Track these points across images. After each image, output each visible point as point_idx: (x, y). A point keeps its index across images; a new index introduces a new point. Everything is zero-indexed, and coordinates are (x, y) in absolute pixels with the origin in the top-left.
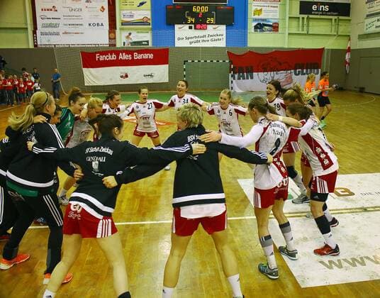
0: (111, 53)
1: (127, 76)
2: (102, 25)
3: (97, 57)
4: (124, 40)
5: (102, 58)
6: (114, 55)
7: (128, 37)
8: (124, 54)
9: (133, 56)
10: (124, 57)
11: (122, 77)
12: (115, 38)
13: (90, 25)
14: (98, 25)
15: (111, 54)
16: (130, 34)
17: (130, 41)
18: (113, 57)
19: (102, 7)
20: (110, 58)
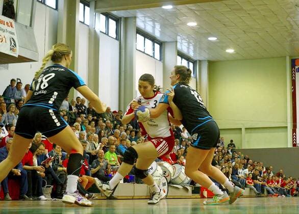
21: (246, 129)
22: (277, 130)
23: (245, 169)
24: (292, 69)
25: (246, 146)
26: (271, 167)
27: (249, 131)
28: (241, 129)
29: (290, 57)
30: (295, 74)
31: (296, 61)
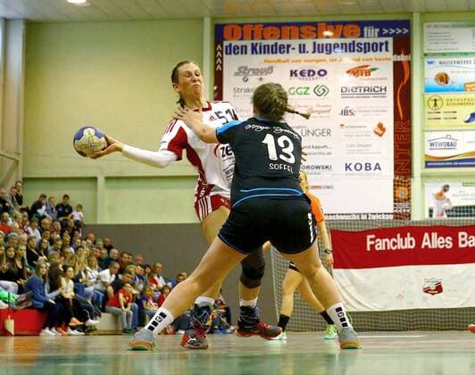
0: (403, 232)
1: (439, 289)
2: (378, 167)
3: (369, 243)
4: (431, 202)
5: (381, 245)
6: (409, 239)
7: (440, 196)
8: (434, 235)
9: (455, 241)
10: (434, 242)
11: (427, 291)
12: (408, 199)
13: (347, 167)
14: (368, 167)
15: (403, 236)
16: (446, 188)
17: (446, 205)
18: (408, 243)
19: (380, 126)
20: (400, 246)
21: (108, 179)
22: (176, 183)
23: (103, 269)
24: (216, 46)
25: (105, 218)
26: (159, 265)
27: (114, 183)
28: (95, 179)
29: (213, 19)
30: (222, 59)
31: (225, 28)
